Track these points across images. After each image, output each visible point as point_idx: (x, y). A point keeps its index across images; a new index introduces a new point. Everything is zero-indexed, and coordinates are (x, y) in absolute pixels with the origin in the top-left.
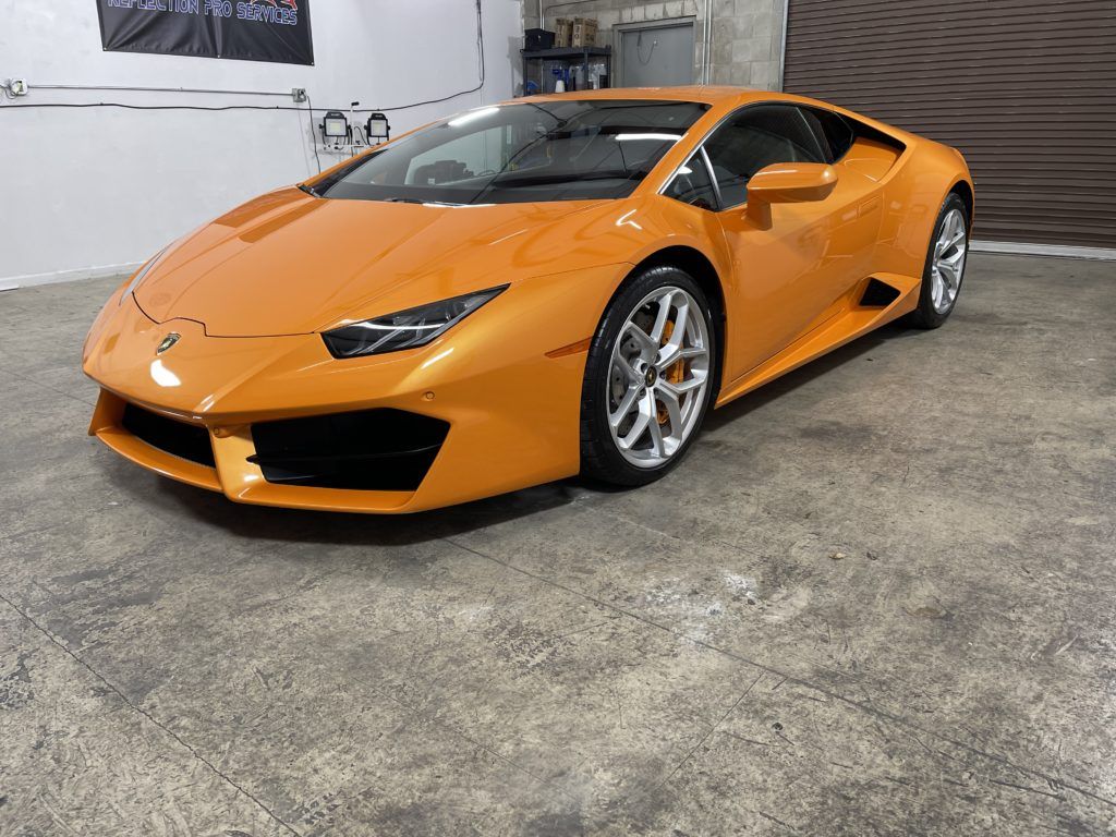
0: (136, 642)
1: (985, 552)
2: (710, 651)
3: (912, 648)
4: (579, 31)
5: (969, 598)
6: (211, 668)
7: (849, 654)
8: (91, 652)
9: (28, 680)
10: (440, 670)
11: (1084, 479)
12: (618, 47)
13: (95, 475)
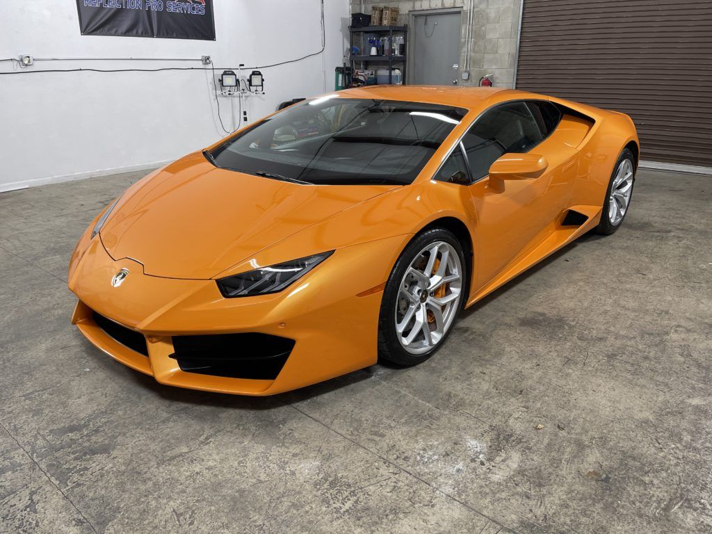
0: (100, 483)
1: (633, 426)
2: (455, 502)
3: (583, 505)
4: (387, 14)
5: (621, 465)
6: (145, 507)
7: (543, 508)
8: (73, 491)
9: (35, 512)
10: (286, 513)
11: (699, 365)
12: (411, 26)
13: (76, 346)
